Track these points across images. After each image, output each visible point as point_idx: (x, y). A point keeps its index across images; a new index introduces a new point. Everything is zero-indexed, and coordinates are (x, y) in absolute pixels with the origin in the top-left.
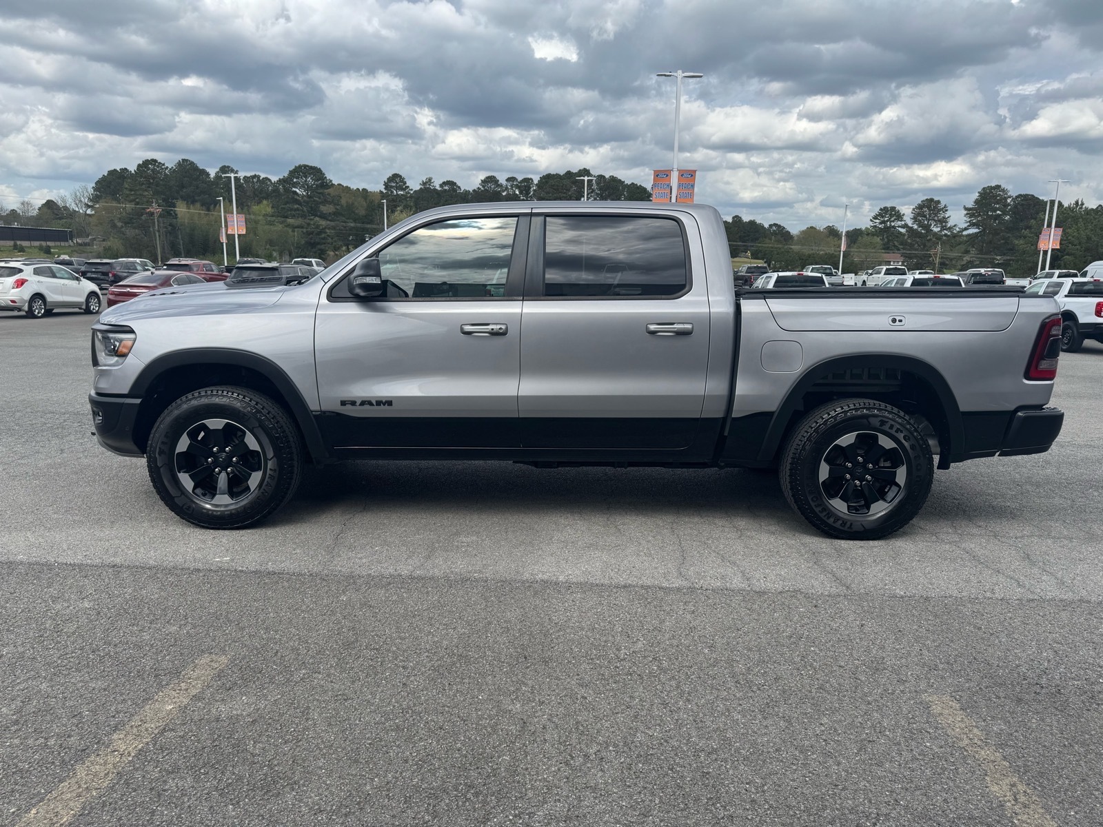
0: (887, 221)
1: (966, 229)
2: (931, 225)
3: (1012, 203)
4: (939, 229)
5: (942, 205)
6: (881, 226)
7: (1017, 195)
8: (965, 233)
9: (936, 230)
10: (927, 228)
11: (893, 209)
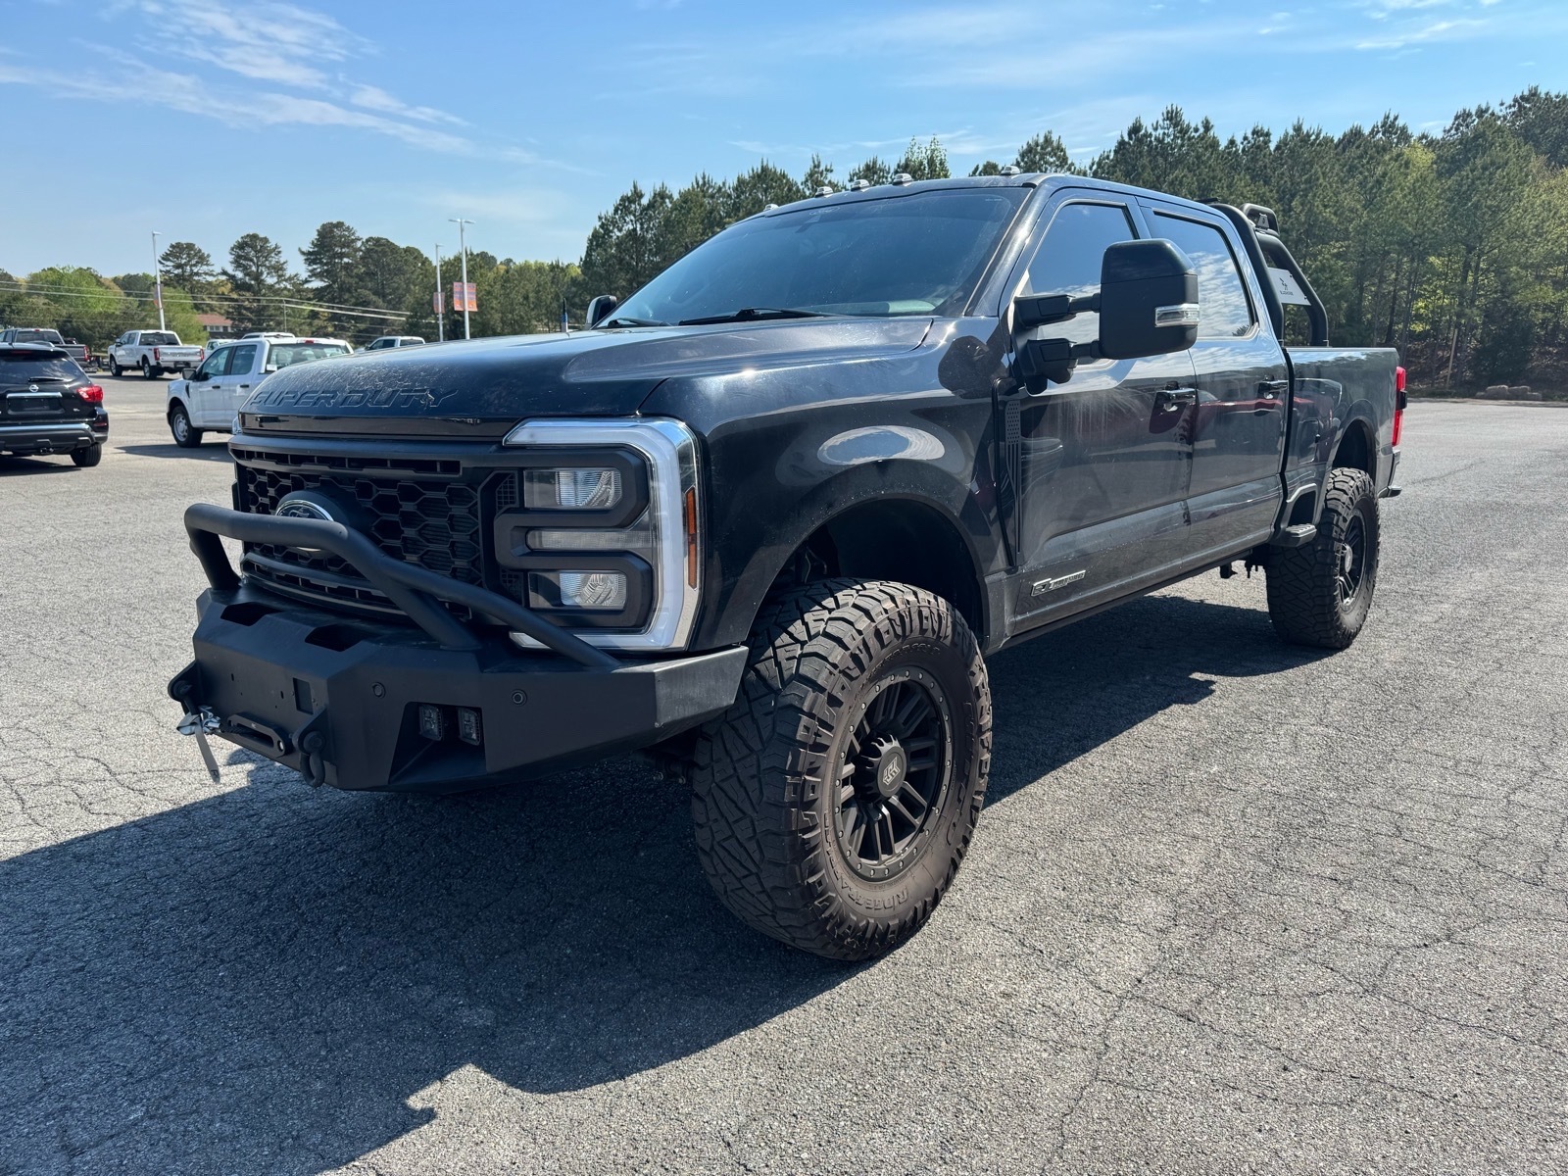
0: (186, 264)
1: (306, 281)
2: (262, 273)
3: (363, 248)
4: (275, 280)
5: (272, 244)
6: (176, 272)
7: (367, 237)
8: (306, 286)
9: (271, 280)
10: (257, 277)
11: (190, 246)
